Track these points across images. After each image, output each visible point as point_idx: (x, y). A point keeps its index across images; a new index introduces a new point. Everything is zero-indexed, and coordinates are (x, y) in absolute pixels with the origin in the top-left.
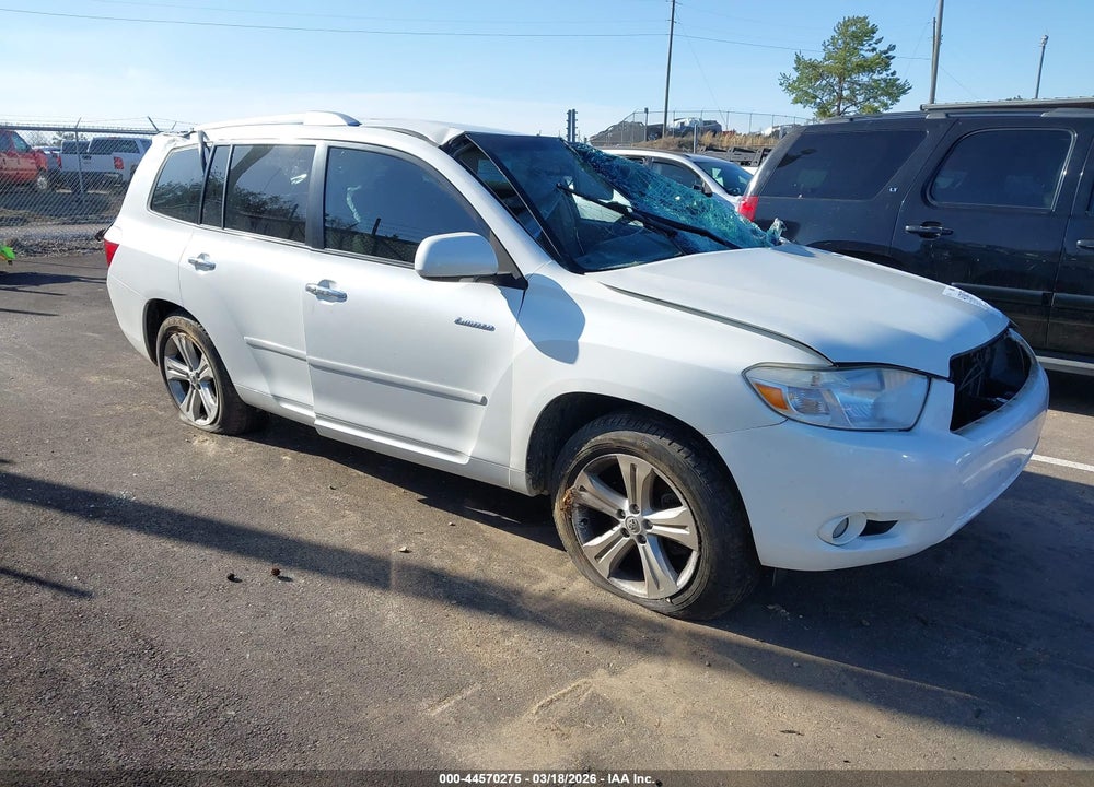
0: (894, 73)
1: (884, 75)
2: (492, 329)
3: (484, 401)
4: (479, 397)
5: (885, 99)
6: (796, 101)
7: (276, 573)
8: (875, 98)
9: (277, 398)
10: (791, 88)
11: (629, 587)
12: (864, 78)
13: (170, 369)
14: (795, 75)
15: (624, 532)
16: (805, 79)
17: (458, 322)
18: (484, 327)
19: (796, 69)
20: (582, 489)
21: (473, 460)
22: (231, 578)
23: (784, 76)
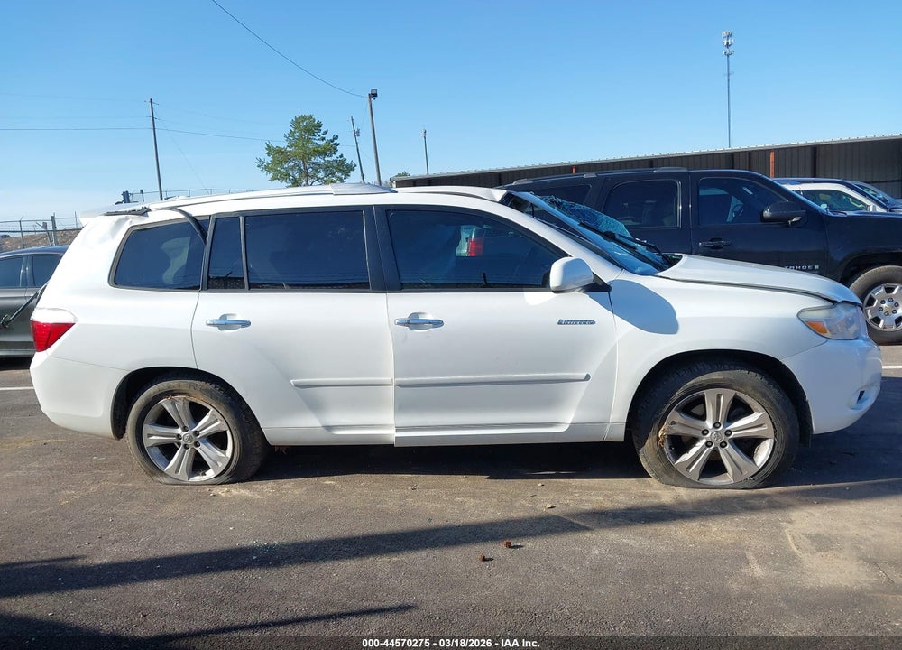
0: (341, 156)
1: (334, 157)
2: (593, 323)
3: (588, 377)
4: (583, 375)
5: (339, 174)
6: (274, 178)
7: (509, 546)
8: (333, 174)
9: (329, 428)
10: (267, 168)
11: (714, 481)
12: (319, 160)
13: (150, 435)
14: (269, 159)
15: (708, 444)
16: (277, 162)
17: (560, 323)
18: (585, 322)
19: (268, 154)
20: (673, 423)
21: (573, 425)
22: (484, 559)
23: (260, 160)
